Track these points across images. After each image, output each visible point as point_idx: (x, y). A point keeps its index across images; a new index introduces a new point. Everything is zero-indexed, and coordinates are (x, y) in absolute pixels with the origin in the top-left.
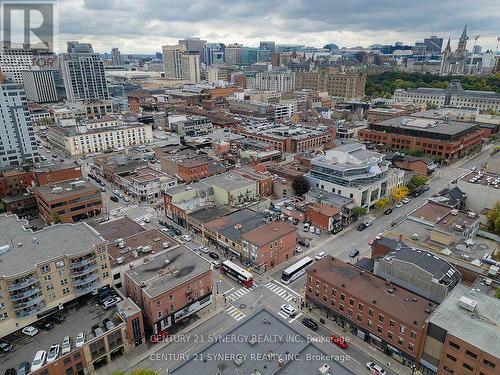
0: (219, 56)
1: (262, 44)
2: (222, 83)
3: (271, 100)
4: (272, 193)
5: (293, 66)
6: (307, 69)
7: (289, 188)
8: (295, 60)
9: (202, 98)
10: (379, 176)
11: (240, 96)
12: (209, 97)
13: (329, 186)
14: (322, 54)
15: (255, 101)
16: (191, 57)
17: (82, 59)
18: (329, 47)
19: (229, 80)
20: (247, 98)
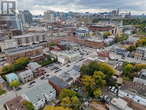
0: (58, 15)
1: (69, 12)
2: (59, 20)
3: (71, 24)
4: (70, 35)
5: (76, 17)
6: (80, 17)
7: (73, 34)
8: (77, 15)
9: (55, 23)
10: (88, 32)
11: (64, 23)
12: (56, 23)
13: (79, 33)
14: (85, 14)
15: (67, 23)
16: (51, 14)
17: (27, 14)
18: (87, 13)
19: (61, 20)
20: (65, 23)
